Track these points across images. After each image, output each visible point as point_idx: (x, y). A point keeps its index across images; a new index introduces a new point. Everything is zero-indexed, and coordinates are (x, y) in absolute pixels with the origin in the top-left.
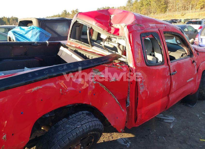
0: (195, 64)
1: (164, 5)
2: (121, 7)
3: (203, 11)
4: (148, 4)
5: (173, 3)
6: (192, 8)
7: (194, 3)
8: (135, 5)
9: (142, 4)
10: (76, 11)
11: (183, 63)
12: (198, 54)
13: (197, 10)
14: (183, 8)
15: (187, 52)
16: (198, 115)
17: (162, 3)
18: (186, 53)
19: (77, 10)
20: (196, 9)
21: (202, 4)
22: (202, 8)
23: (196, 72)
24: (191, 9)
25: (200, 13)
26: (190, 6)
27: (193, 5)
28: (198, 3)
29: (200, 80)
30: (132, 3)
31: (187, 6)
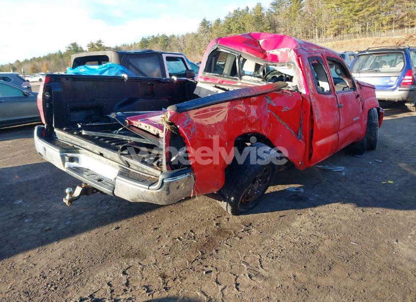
0: (359, 99)
1: (270, 29)
2: (188, 35)
3: (338, 40)
4: (240, 27)
5: (286, 26)
6: (319, 35)
7: (322, 26)
8: (216, 30)
9: (229, 29)
10: (97, 44)
11: (348, 96)
12: (361, 88)
13: (329, 38)
14: (305, 35)
15: (348, 85)
16: (371, 163)
17: (266, 25)
18: (348, 87)
19: (100, 41)
20: (326, 37)
21: (335, 27)
22: (335, 35)
23: (361, 110)
24: (319, 37)
25: (334, 42)
26: (317, 30)
27: (320, 30)
28: (328, 26)
29: (366, 122)
30: (210, 27)
31: (312, 32)
